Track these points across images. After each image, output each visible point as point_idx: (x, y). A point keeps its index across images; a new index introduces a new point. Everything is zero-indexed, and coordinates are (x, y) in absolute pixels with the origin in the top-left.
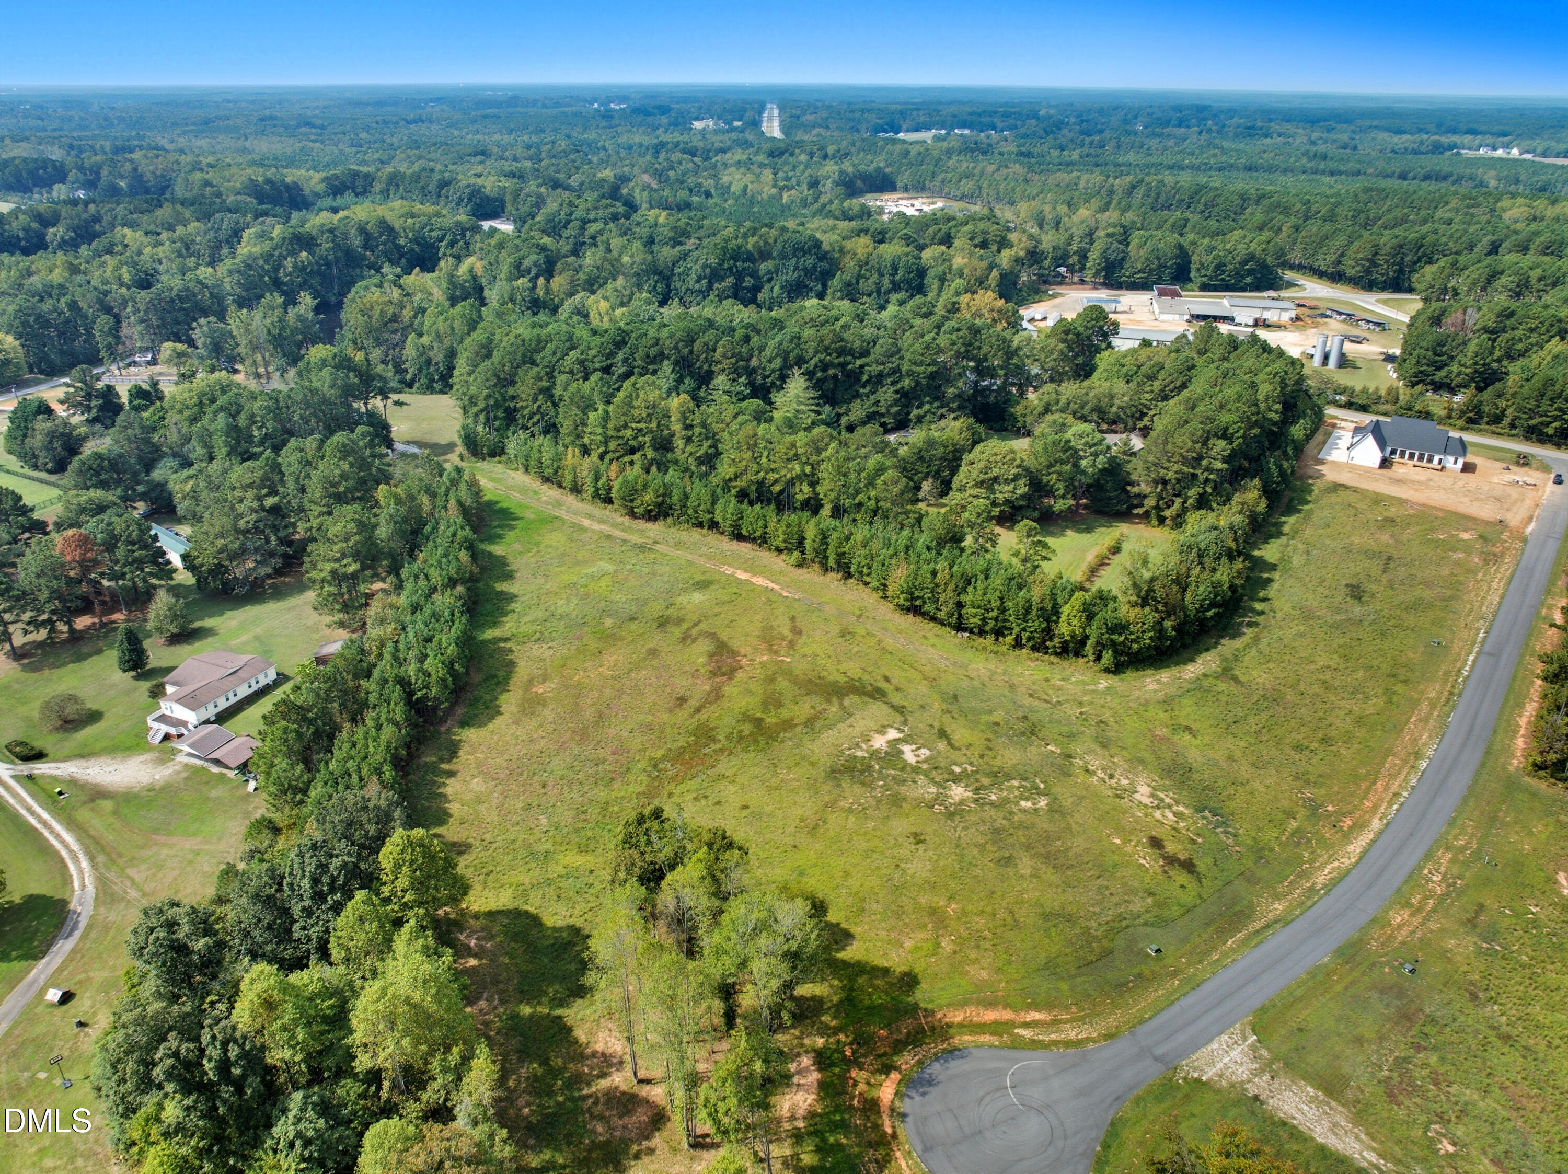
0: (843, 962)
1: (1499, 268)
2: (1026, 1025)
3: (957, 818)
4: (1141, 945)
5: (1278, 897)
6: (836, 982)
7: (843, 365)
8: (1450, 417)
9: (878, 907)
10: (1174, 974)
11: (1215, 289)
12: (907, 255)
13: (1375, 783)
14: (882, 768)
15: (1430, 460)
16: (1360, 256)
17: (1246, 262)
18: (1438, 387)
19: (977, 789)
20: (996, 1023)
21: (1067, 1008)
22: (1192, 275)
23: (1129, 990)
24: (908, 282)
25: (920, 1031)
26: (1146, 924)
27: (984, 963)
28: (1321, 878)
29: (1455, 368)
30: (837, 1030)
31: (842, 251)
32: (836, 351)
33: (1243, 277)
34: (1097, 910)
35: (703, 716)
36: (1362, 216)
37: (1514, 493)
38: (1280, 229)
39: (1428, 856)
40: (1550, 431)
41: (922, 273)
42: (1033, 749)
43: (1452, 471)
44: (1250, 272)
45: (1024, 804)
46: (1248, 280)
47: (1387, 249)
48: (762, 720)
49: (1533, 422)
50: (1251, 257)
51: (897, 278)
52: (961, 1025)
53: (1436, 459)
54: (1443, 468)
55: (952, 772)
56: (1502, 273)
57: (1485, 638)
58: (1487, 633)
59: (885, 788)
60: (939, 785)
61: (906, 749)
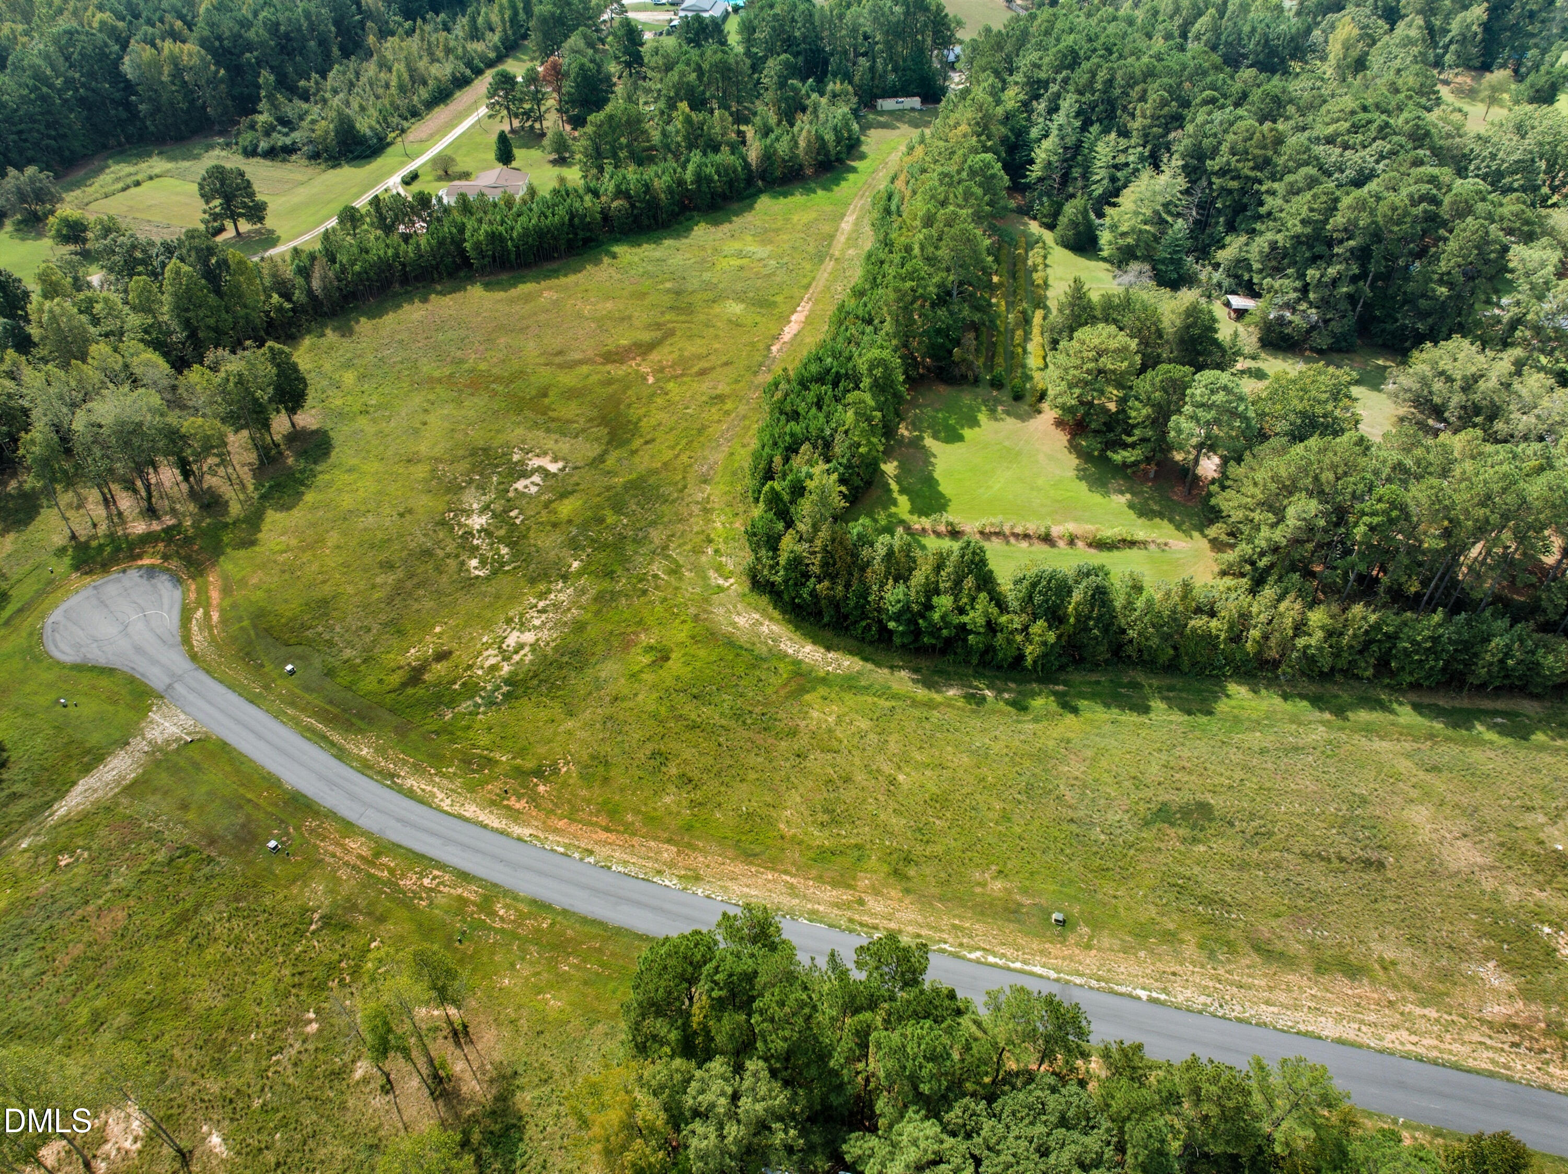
0: (263, 514)
2: (206, 613)
3: (439, 528)
4: (297, 662)
5: (381, 751)
6: (243, 516)
9: (320, 514)
14: (500, 473)
19: (487, 531)
20: (208, 598)
21: (224, 631)
23: (248, 664)
25: (200, 564)
27: (267, 579)
30: (199, 528)
35: (540, 369)
42: (568, 553)
45: (474, 562)
48: (546, 396)
52: (206, 582)
55: (507, 512)
58: (1152, 1001)
59: (471, 481)
60: (485, 509)
61: (536, 478)
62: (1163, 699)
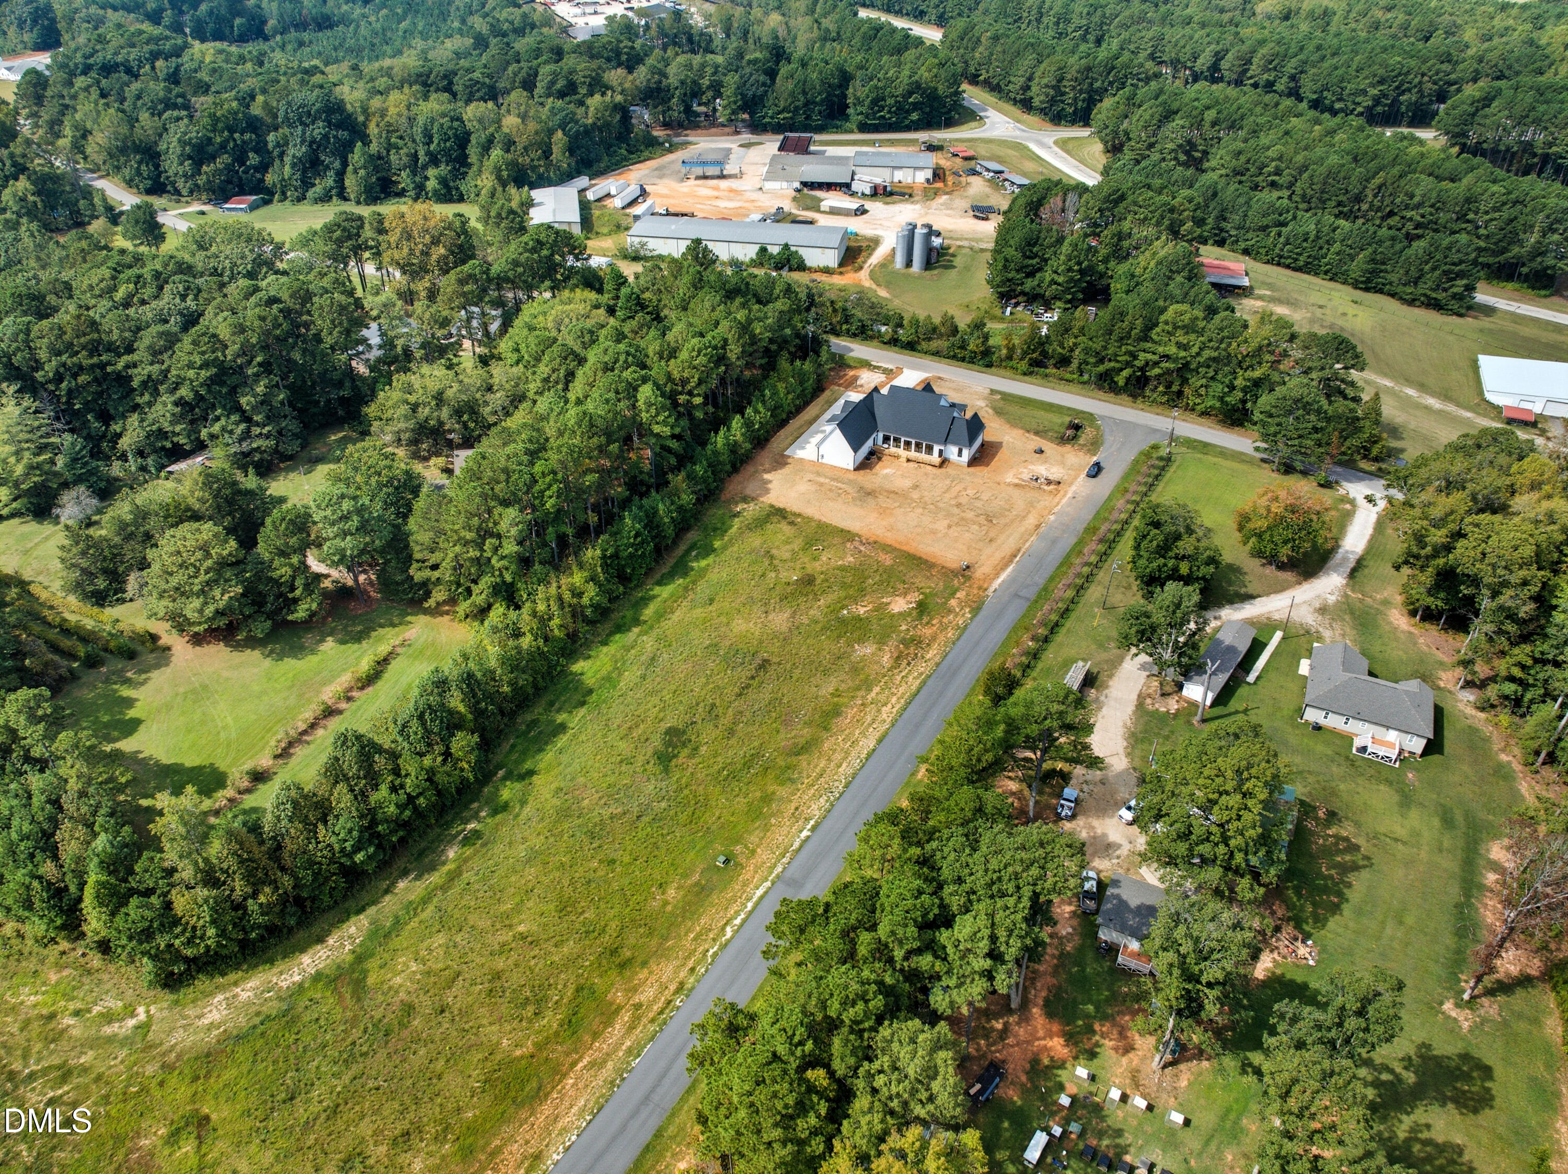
1: (1175, 106)
7: (102, 366)
8: (1010, 358)
11: (876, 129)
12: (444, 115)
15: (930, 450)
16: (1045, 81)
17: (910, 93)
18: (1034, 299)
22: (851, 111)
24: (447, 152)
29: (1048, 276)
31: (365, 110)
32: (84, 347)
33: (908, 112)
36: (1099, 12)
37: (1019, 500)
38: (979, 40)
40: (1121, 380)
41: (463, 140)
43: (958, 466)
44: (916, 106)
46: (915, 116)
47: (1072, 73)
49: (1101, 368)
50: (916, 87)
51: (432, 147)
53: (936, 449)
54: (944, 462)
56: (1176, 113)
57: (808, 837)
58: (813, 829)
62: (558, 711)
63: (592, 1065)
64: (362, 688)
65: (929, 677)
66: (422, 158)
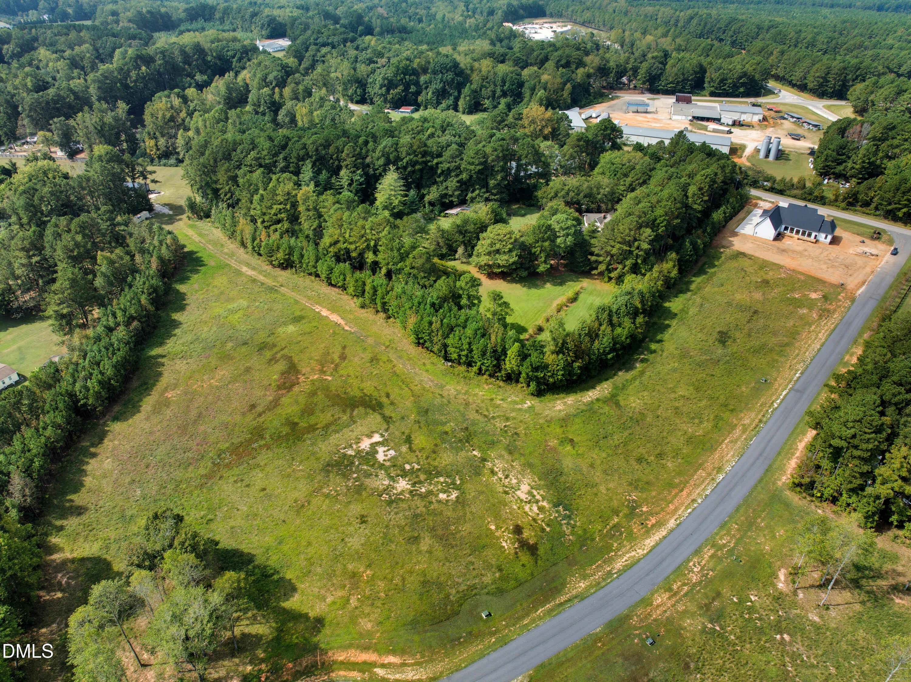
0: (284, 609)
2: (383, 666)
3: (394, 505)
4: (479, 610)
5: (584, 577)
6: (274, 625)
7: (426, 163)
8: (836, 200)
9: (319, 570)
10: (493, 634)
11: (719, 95)
12: (512, 73)
13: (682, 490)
14: (360, 464)
15: (809, 235)
16: (818, 74)
17: (741, 78)
18: (838, 176)
19: (415, 483)
20: (365, 663)
21: (413, 655)
22: (706, 85)
23: (460, 643)
24: (512, 91)
25: (314, 665)
26: (488, 593)
27: (373, 617)
28: (619, 565)
29: (850, 165)
30: (263, 661)
32: (421, 153)
33: (738, 88)
34: (460, 580)
35: (261, 420)
36: (834, 42)
37: (860, 261)
38: (772, 53)
39: (697, 552)
40: (900, 214)
41: (521, 85)
42: (463, 454)
43: (823, 244)
44: (743, 84)
45: (442, 496)
46: (742, 90)
47: (835, 71)
48: (297, 424)
49: (889, 208)
50: (745, 74)
51: (505, 88)
52: (342, 663)
53: (813, 234)
54: (817, 241)
55: (404, 470)
57: (799, 377)
58: (802, 373)
59: (356, 479)
60: (392, 478)
61: (381, 450)
62: (665, 320)
63: (731, 442)
64: (572, 302)
65: (838, 324)
66: (498, 93)
